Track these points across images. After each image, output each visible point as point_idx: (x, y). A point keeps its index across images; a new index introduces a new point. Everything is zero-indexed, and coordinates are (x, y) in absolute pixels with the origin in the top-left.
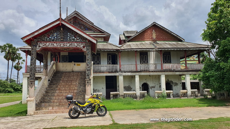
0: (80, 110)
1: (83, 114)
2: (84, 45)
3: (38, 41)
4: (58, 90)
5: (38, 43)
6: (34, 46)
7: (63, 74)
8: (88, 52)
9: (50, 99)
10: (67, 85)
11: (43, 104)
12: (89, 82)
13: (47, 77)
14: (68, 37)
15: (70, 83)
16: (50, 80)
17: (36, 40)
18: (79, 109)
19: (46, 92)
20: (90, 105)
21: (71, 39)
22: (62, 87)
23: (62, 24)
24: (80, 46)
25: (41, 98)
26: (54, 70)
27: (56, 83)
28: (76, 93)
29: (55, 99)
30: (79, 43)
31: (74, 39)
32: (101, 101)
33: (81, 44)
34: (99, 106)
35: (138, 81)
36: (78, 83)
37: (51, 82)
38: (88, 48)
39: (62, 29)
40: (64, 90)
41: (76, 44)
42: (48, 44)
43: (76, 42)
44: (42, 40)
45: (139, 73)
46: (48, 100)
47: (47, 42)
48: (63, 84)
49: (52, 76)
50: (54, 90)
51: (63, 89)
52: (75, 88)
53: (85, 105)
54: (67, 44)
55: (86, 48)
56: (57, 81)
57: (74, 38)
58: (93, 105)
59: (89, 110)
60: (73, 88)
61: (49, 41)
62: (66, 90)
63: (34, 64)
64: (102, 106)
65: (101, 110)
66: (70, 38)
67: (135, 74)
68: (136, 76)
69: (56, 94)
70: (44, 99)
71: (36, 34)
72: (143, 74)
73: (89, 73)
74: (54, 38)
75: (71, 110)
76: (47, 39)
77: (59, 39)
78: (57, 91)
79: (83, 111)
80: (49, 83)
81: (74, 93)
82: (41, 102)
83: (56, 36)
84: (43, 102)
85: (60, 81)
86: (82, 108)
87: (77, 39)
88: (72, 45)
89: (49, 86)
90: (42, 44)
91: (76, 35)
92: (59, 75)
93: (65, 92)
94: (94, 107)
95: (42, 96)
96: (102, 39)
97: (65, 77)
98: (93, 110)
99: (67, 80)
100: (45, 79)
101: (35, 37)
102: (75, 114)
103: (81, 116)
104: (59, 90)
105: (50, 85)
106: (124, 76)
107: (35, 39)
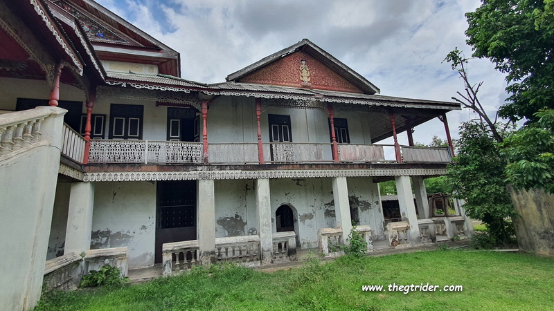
35: (266, 198)
45: (269, 171)
67: (256, 175)
68: (259, 182)
72: (281, 174)
96: (152, 68)
106: (217, 182)
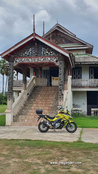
0: (49, 124)
1: (52, 129)
2: (57, 59)
3: (15, 57)
4: (35, 103)
5: (15, 59)
6: (12, 61)
7: (42, 88)
8: (61, 67)
9: (27, 111)
10: (44, 99)
11: (20, 116)
12: (61, 97)
13: (25, 91)
14: (42, 52)
15: (47, 98)
16: (30, 94)
17: (12, 56)
18: (47, 123)
19: (24, 105)
20: (59, 121)
21: (45, 54)
22: (39, 101)
23: (36, 39)
24: (53, 60)
25: (19, 111)
26: (34, 84)
27: (34, 97)
28: (51, 107)
29: (32, 112)
30: (52, 57)
31: (47, 54)
32: (71, 117)
33: (54, 59)
34: (68, 122)
36: (54, 98)
37: (31, 96)
38: (61, 62)
39: (36, 44)
40: (40, 104)
41: (49, 59)
42: (23, 59)
43: (50, 57)
44: (18, 56)
46: (25, 113)
47: (23, 57)
48: (41, 98)
49: (32, 90)
50: (32, 103)
51: (40, 102)
52: (51, 102)
53: (54, 120)
54: (41, 59)
55: (59, 63)
56: (36, 95)
57: (47, 52)
58: (62, 120)
59: (57, 125)
60: (50, 103)
61: (25, 57)
62: (42, 104)
63: (12, 79)
64: (72, 122)
65: (71, 126)
66: (44, 52)
69: (33, 108)
70: (22, 111)
71: (12, 50)
73: (62, 88)
74: (29, 53)
75: (40, 124)
76: (23, 55)
77: (34, 54)
78: (35, 105)
79: (52, 126)
80: (28, 97)
81: (49, 107)
82: (19, 114)
83: (31, 51)
84: (21, 115)
85: (38, 95)
86: (51, 123)
87: (50, 54)
88: (45, 60)
89: (27, 99)
90: (18, 60)
91: (50, 49)
92: (38, 89)
93: (41, 105)
94: (63, 122)
95: (21, 108)
96: (84, 51)
97: (43, 91)
98: (62, 125)
99: (45, 94)
100: (24, 93)
101: (12, 53)
102: (44, 128)
103: (50, 130)
104: (37, 103)
105: (29, 98)
107: (12, 54)
